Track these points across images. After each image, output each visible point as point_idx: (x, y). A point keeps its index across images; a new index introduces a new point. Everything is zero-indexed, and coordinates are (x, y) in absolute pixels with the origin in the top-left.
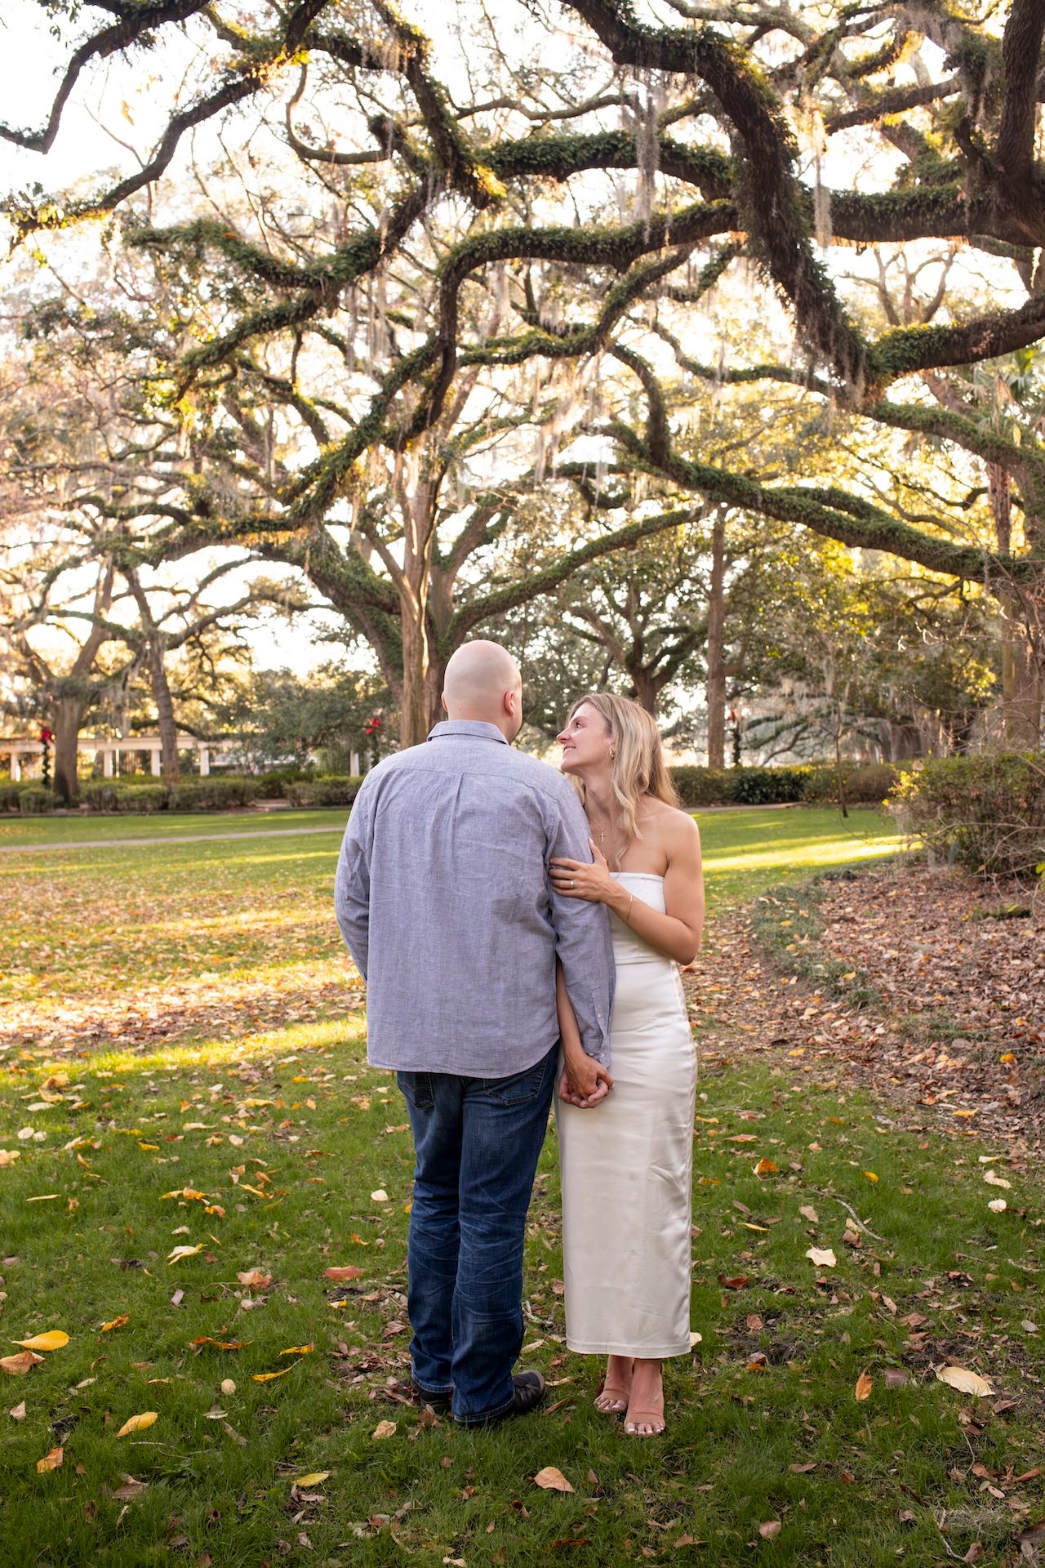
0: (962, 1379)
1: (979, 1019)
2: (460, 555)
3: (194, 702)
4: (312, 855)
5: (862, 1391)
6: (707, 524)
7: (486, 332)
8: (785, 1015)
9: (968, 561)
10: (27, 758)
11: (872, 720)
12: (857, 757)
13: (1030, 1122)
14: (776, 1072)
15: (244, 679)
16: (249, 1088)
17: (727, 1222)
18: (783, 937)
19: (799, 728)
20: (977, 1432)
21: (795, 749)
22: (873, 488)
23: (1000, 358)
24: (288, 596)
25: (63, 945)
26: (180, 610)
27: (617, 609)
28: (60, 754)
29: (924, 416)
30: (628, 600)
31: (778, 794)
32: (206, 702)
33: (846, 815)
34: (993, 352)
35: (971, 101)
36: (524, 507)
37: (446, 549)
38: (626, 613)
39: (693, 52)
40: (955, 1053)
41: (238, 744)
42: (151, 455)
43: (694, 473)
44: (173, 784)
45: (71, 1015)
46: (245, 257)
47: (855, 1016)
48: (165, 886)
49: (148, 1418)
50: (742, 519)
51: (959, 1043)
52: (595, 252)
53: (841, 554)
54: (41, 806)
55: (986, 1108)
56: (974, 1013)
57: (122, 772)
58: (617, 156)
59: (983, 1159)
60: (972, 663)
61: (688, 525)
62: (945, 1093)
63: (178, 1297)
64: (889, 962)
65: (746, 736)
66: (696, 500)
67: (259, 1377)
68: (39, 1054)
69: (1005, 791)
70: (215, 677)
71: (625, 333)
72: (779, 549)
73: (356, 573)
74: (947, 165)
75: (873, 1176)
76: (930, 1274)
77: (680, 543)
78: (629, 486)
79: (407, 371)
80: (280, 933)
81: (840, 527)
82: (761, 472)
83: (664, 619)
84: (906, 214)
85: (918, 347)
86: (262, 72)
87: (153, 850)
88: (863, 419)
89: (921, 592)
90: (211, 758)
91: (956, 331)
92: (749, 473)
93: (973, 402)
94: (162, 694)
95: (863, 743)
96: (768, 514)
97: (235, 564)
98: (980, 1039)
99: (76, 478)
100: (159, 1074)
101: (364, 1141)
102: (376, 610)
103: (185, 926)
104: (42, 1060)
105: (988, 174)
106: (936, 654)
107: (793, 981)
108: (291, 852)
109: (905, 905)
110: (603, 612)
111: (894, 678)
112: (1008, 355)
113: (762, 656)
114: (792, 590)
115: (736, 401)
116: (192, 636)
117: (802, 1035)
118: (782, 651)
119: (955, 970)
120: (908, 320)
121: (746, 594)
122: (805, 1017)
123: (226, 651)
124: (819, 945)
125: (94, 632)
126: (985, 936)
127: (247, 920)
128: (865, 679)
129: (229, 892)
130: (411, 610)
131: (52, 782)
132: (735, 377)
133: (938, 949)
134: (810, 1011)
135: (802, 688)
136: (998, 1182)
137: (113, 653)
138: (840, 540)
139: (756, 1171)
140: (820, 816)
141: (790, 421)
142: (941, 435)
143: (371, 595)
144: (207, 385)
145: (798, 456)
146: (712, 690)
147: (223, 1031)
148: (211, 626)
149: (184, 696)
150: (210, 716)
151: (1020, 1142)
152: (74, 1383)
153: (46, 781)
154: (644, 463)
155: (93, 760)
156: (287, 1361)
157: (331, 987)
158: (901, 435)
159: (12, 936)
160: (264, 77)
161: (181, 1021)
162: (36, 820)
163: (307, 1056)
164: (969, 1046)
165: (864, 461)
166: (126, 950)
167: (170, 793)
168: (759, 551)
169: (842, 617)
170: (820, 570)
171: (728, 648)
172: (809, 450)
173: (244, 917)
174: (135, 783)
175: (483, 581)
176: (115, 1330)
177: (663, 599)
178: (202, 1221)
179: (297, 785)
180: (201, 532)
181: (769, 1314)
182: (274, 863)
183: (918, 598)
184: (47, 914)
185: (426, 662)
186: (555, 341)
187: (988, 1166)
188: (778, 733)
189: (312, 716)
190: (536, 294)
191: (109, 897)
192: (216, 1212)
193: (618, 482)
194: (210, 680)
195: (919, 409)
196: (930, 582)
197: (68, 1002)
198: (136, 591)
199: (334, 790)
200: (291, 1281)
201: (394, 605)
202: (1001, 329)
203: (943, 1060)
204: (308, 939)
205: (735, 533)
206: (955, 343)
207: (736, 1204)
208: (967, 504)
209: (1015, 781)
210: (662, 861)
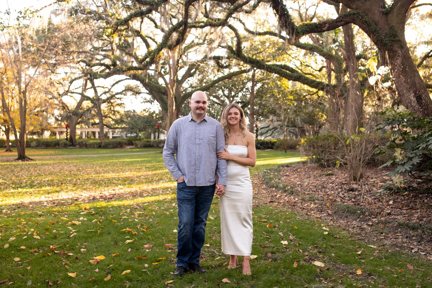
0: (318, 263)
1: (321, 197)
2: (183, 80)
3: (108, 118)
4: (143, 159)
5: (295, 265)
6: (251, 73)
7: (193, 19)
8: (272, 196)
9: (320, 85)
10: (61, 133)
11: (293, 128)
12: (288, 138)
13: (333, 218)
14: (271, 208)
15: (122, 112)
16: (137, 210)
17: (261, 236)
18: (271, 179)
19: (273, 130)
20: (321, 272)
21: (272, 136)
22: (295, 65)
23: (330, 31)
24: (135, 90)
25: (79, 179)
26: (105, 93)
27: (225, 96)
28: (71, 132)
29: (309, 46)
30: (229, 94)
31: (268, 147)
32: (112, 118)
33: (286, 152)
34: (328, 29)
36: (202, 67)
37: (180, 78)
38: (228, 97)
40: (315, 204)
41: (121, 130)
42: (100, 49)
43: (248, 59)
44: (102, 141)
45: (86, 194)
47: (290, 196)
48: (104, 166)
49: (129, 271)
50: (260, 73)
51: (316, 201)
53: (286, 83)
54: (65, 146)
55: (323, 215)
56: (320, 195)
57: (88, 137)
59: (322, 225)
60: (320, 113)
61: (245, 74)
62: (313, 212)
63: (130, 250)
64: (299, 184)
65: (260, 131)
66: (248, 67)
67: (154, 264)
68: (80, 202)
69: (328, 144)
70: (114, 111)
71: (231, 21)
72: (269, 81)
73: (155, 84)
75: (296, 227)
76: (310, 246)
77: (243, 79)
78: (230, 63)
79: (175, 29)
80: (137, 177)
81: (287, 75)
82: (266, 60)
83: (238, 99)
85: (309, 27)
87: (99, 157)
88: (294, 46)
89: (307, 94)
90: (113, 134)
91: (319, 24)
92: (262, 60)
93: (323, 43)
94: (100, 116)
95: (290, 135)
96: (268, 71)
97: (122, 80)
98: (322, 201)
99: (79, 55)
100: (113, 207)
101: (169, 220)
103: (111, 175)
104: (81, 203)
106: (311, 111)
107: (274, 189)
108: (137, 158)
109: (302, 173)
110: (221, 97)
111: (299, 117)
112: (332, 31)
113: (264, 110)
114: (273, 92)
115: (259, 41)
116: (108, 100)
117: (277, 201)
118: (270, 109)
119: (315, 186)
120: (306, 21)
121: (260, 93)
122: (277, 197)
123: (118, 105)
124: (280, 181)
125: (81, 98)
126: (323, 179)
127: (128, 174)
128: (292, 116)
129: (121, 168)
130: (170, 94)
131: (68, 139)
132: (260, 34)
133: (311, 182)
134: (278, 195)
135: (275, 118)
136: (326, 229)
137: (86, 104)
138: (287, 78)
139: (268, 226)
140: (279, 152)
141: (273, 47)
142: (314, 51)
143: (159, 90)
144: (121, 30)
145: (276, 56)
146: (251, 118)
147: (127, 198)
148: (114, 97)
149: (106, 117)
150: (113, 122)
151: (331, 222)
152: (108, 266)
153: (67, 139)
154: (235, 56)
155: (79, 134)
156: (159, 261)
157: (153, 189)
158: (303, 51)
159: (64, 177)
161: (115, 196)
162: (64, 150)
163: (150, 203)
164: (319, 202)
165: (293, 58)
166: (96, 180)
167: (102, 143)
168: (264, 81)
169: (286, 100)
170: (280, 87)
171: (255, 107)
172: (278, 55)
173: (127, 173)
174: (92, 140)
175: (189, 87)
176: (116, 256)
177: (238, 94)
178: (132, 236)
179: (136, 142)
180: (118, 70)
181: (273, 253)
182: (132, 161)
183: (306, 95)
184: (73, 172)
185: (174, 108)
186: (214, 22)
187: (324, 226)
188: (267, 132)
189: (142, 122)
190: (208, 10)
191: (89, 168)
192: (135, 233)
193: (227, 61)
194: (113, 112)
195: (309, 45)
196: (309, 91)
197: (84, 192)
198: (93, 87)
199: (147, 143)
200: (157, 247)
201: (165, 93)
202: (331, 24)
203: (312, 205)
204: (145, 178)
205: (258, 77)
206: (319, 27)
207: (263, 232)
208: (320, 70)
209: (331, 141)
210: (247, 143)
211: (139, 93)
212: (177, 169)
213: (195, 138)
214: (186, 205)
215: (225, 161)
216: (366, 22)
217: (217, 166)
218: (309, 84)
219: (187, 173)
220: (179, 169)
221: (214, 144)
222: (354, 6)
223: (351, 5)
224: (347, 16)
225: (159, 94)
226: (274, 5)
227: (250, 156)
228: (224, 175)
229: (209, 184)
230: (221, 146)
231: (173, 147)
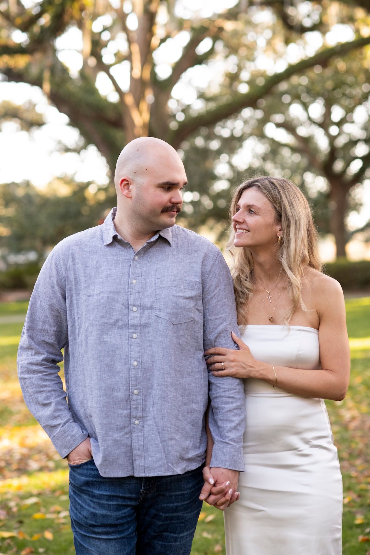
24: (27, 114)
27: (314, 122)
38: (320, 125)
78: (322, 14)
102: (103, 125)
110: (301, 126)
175: (198, 100)
210: (314, 318)
211: (39, 124)
212: (66, 415)
213: (127, 306)
214: (103, 546)
215: (237, 381)
217: (209, 401)
219: (98, 431)
220: (76, 418)
221: (193, 321)
227: (327, 363)
228: (233, 435)
229: (179, 470)
230: (221, 328)
231: (51, 340)
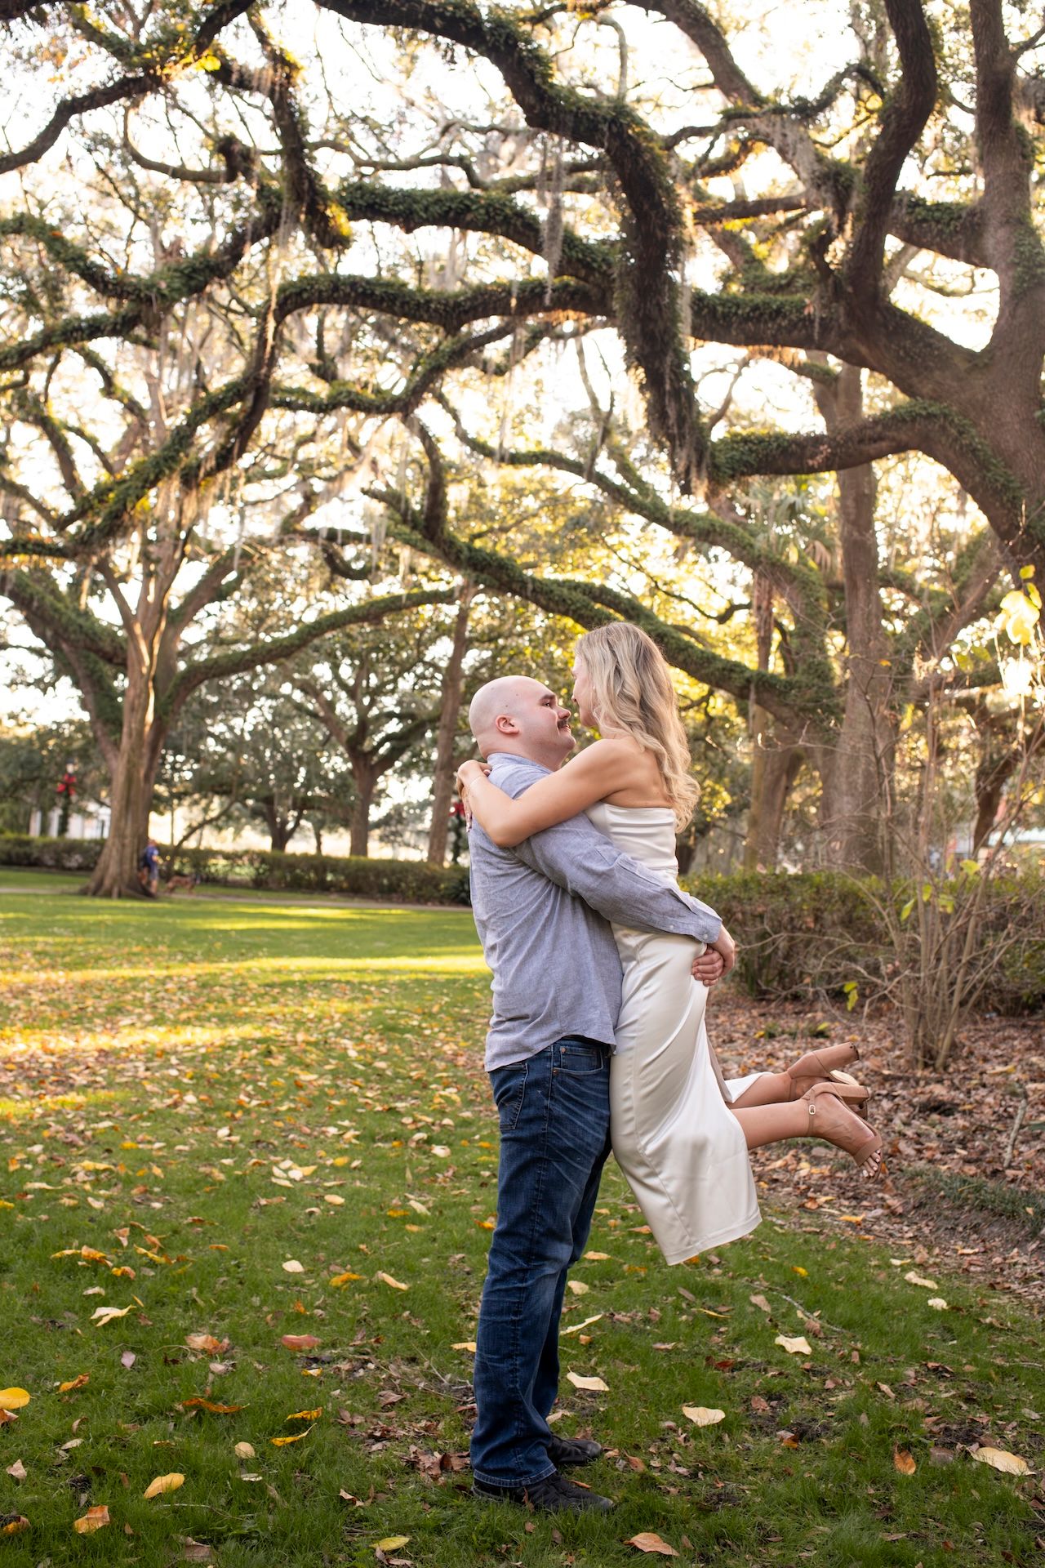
0: (997, 1459)
2: (190, 608)
4: (11, 915)
5: (905, 1467)
6: (453, 608)
9: (734, 676)
13: (919, 1229)
16: (76, 1151)
27: (343, 685)
29: (700, 523)
30: (357, 680)
34: (829, 466)
35: (835, 221)
37: (175, 602)
38: (352, 693)
39: (605, 128)
40: (816, 1161)
43: (466, 552)
46: (73, 259)
49: (176, 1479)
51: (818, 1151)
52: (427, 311)
55: (871, 1215)
58: (469, 217)
59: (895, 1262)
61: (434, 607)
62: (822, 1198)
63: (129, 1359)
66: (455, 581)
67: (278, 1441)
74: (773, 278)
75: (800, 1271)
76: (906, 1364)
77: (421, 624)
79: (210, 408)
80: (14, 994)
83: (389, 703)
84: (747, 319)
85: (756, 452)
86: (166, 71)
91: (795, 441)
93: (747, 516)
102: (93, 656)
105: (838, 293)
110: (325, 687)
130: (141, 661)
132: (515, 460)
136: (924, 1282)
141: (554, 512)
142: (713, 543)
143: (92, 640)
145: (562, 547)
146: (439, 782)
151: (920, 1247)
152: (59, 1442)
156: (298, 1425)
157: (104, 1054)
158: (671, 540)
160: (167, 76)
165: (624, 561)
168: (502, 642)
171: (459, 740)
172: (573, 544)
176: (78, 1390)
177: (394, 681)
178: (115, 1285)
181: (770, 1396)
185: (150, 717)
187: (904, 1268)
189: (7, 765)
192: (124, 1273)
199: (16, 849)
200: (246, 1347)
201: (115, 654)
202: (838, 445)
203: (805, 1168)
204: (52, 1003)
205: (478, 622)
206: (793, 454)
207: (682, 1291)
208: (723, 619)
209: (804, 900)
211: (1, 647)
216: (974, 451)
218: (693, 667)
222: (927, 388)
223: (915, 380)
224: (904, 420)
225: (87, 657)
226: (647, 350)
